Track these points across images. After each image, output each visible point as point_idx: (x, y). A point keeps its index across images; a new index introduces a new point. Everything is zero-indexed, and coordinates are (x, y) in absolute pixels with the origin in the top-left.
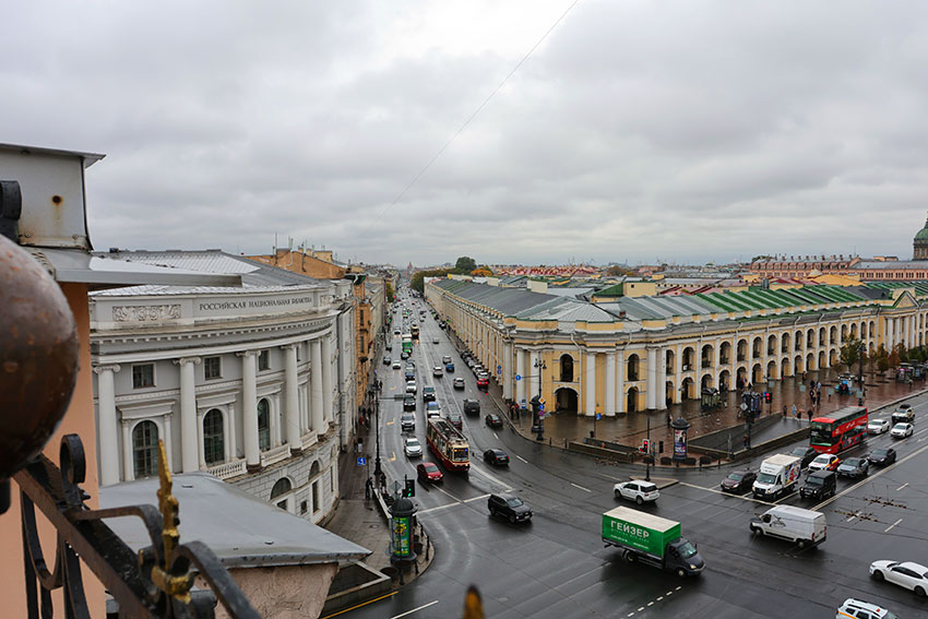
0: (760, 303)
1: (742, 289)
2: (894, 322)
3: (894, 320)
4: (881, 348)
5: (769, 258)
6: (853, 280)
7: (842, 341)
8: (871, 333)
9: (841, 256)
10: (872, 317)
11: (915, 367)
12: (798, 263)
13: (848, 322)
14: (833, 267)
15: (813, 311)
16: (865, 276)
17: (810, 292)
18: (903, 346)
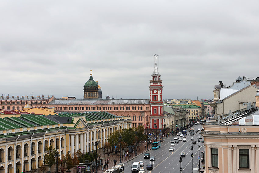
2: (75, 137)
3: (75, 136)
4: (68, 154)
6: (50, 112)
7: (45, 151)
8: (62, 145)
9: (43, 96)
10: (62, 134)
11: (87, 165)
12: (17, 101)
13: (48, 138)
14: (38, 103)
15: (27, 131)
16: (58, 109)
17: (25, 119)
18: (80, 152)
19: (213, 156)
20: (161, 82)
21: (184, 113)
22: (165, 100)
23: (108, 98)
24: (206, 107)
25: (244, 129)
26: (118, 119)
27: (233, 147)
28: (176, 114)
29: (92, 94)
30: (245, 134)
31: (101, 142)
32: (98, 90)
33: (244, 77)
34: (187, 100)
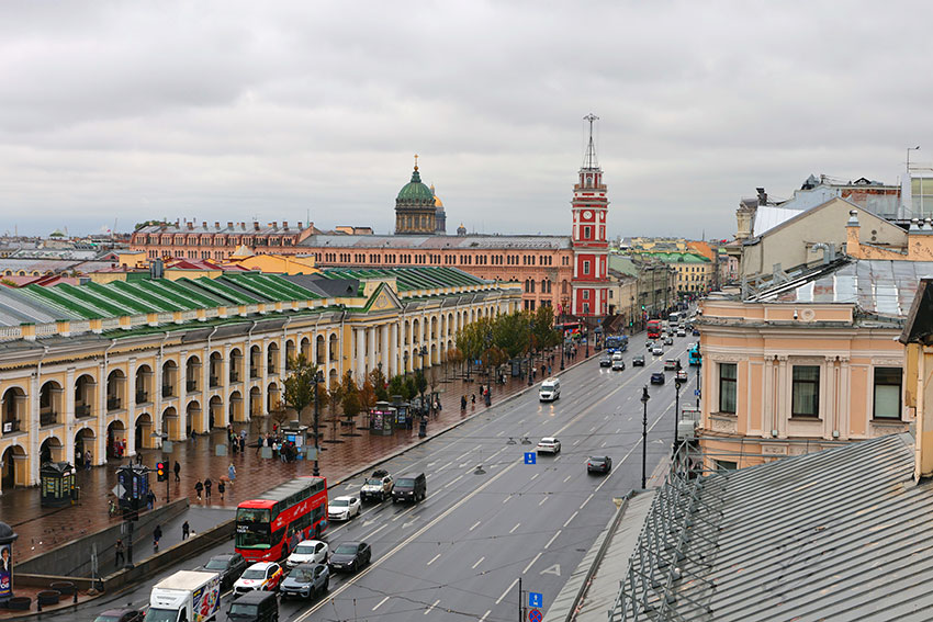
0: (146, 303)
1: (114, 277)
2: (367, 334)
3: (367, 330)
4: (347, 379)
5: (164, 226)
6: (303, 265)
7: (287, 368)
8: (331, 354)
9: (285, 223)
10: (333, 326)
11: (398, 408)
12: (214, 235)
13: (296, 335)
14: (272, 243)
15: (238, 316)
16: (324, 258)
17: (234, 283)
18: (381, 374)
19: (724, 382)
20: (603, 189)
21: (664, 274)
22: (615, 239)
23: (461, 231)
24: (726, 260)
25: (808, 313)
26: (486, 287)
27: (776, 360)
28: (644, 278)
29: (417, 219)
30: (809, 326)
31: (438, 347)
32: (434, 210)
33: (823, 177)
34: (675, 239)
